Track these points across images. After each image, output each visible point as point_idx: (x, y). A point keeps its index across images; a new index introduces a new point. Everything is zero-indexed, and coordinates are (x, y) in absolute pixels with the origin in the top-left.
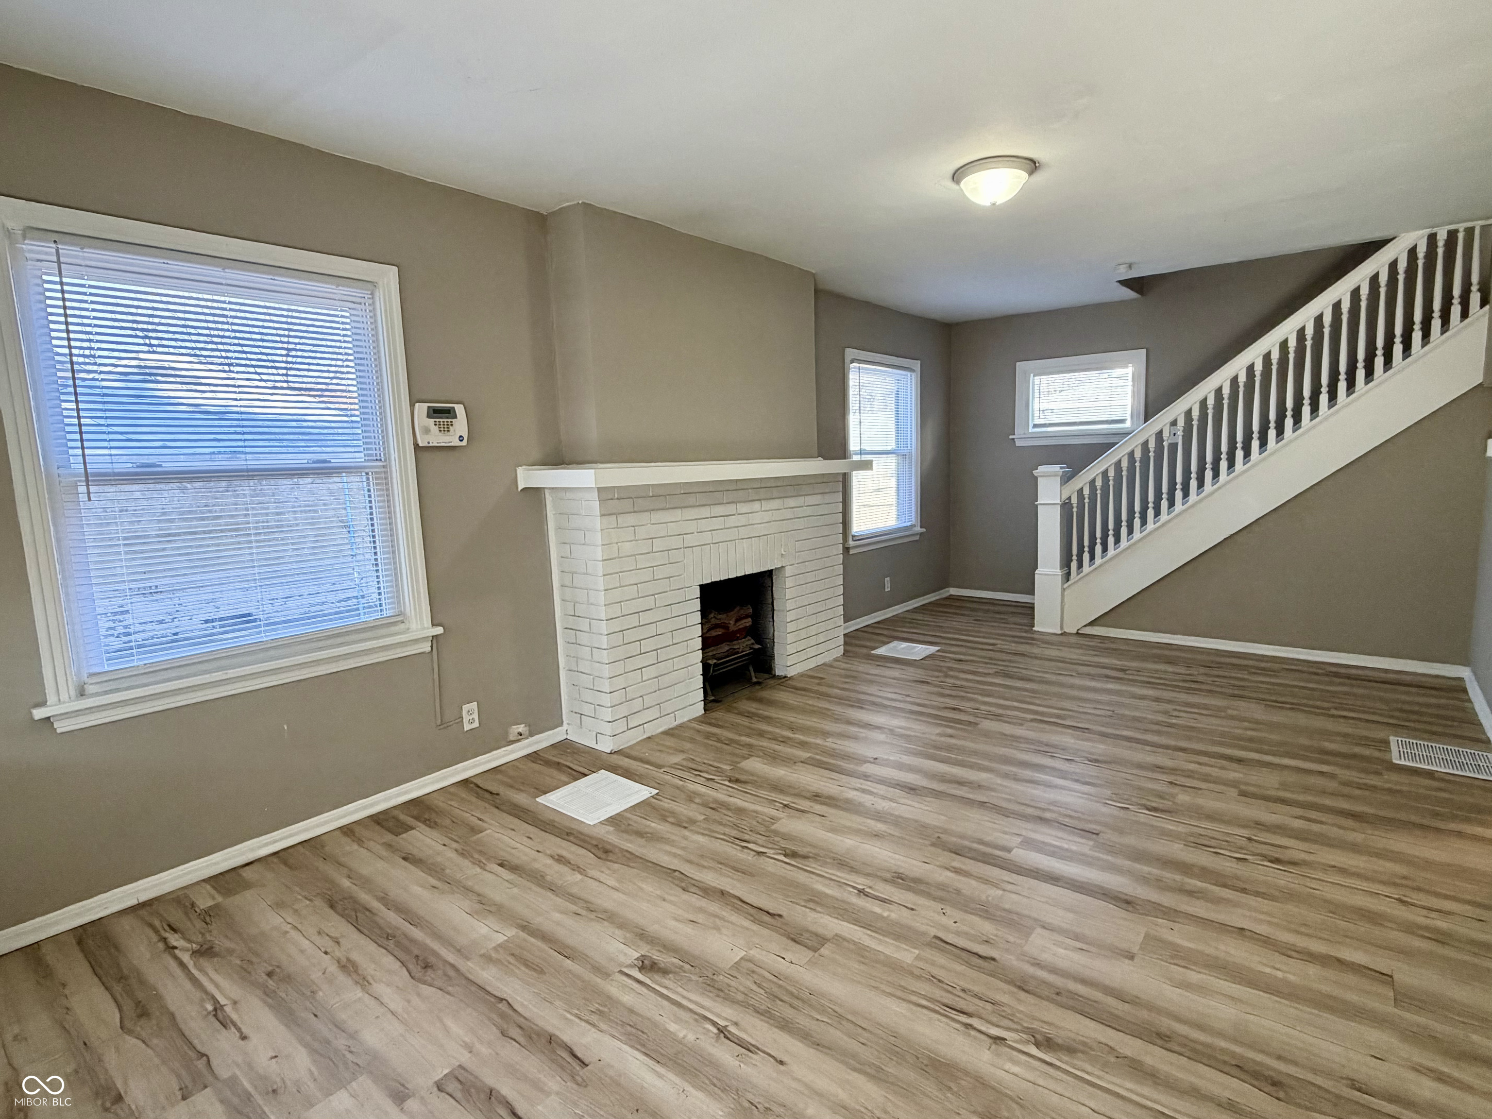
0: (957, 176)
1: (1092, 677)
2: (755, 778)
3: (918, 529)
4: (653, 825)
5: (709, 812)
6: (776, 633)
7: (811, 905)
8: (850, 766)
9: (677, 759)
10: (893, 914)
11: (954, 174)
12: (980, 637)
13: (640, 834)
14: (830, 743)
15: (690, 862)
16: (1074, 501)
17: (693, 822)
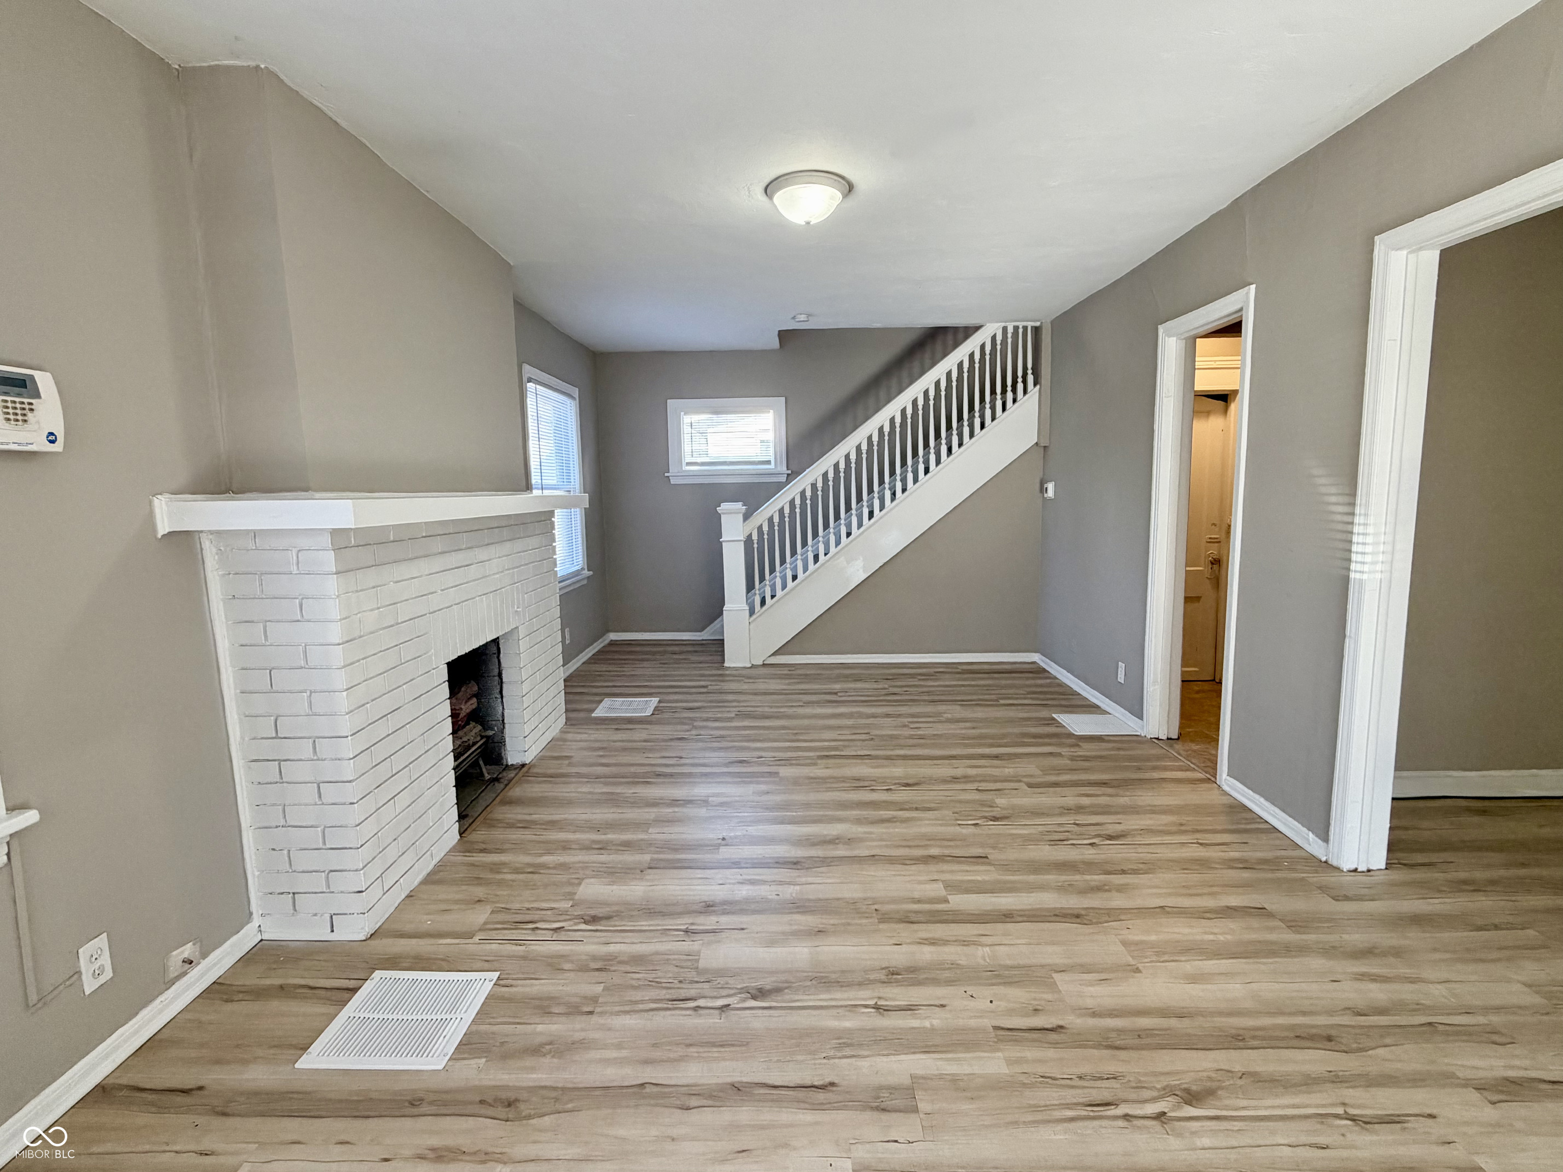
0: (769, 190)
1: (818, 703)
2: (615, 908)
3: (587, 573)
4: (540, 1028)
5: (603, 976)
6: (506, 712)
7: (848, 1051)
8: (708, 857)
9: (480, 915)
10: (934, 1020)
11: (767, 186)
12: (686, 681)
13: (536, 1051)
14: (655, 834)
15: (647, 1062)
16: (755, 537)
17: (594, 999)
